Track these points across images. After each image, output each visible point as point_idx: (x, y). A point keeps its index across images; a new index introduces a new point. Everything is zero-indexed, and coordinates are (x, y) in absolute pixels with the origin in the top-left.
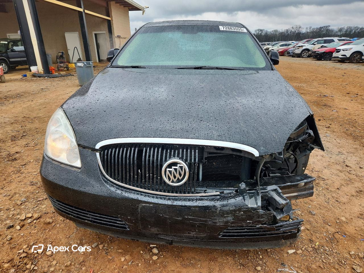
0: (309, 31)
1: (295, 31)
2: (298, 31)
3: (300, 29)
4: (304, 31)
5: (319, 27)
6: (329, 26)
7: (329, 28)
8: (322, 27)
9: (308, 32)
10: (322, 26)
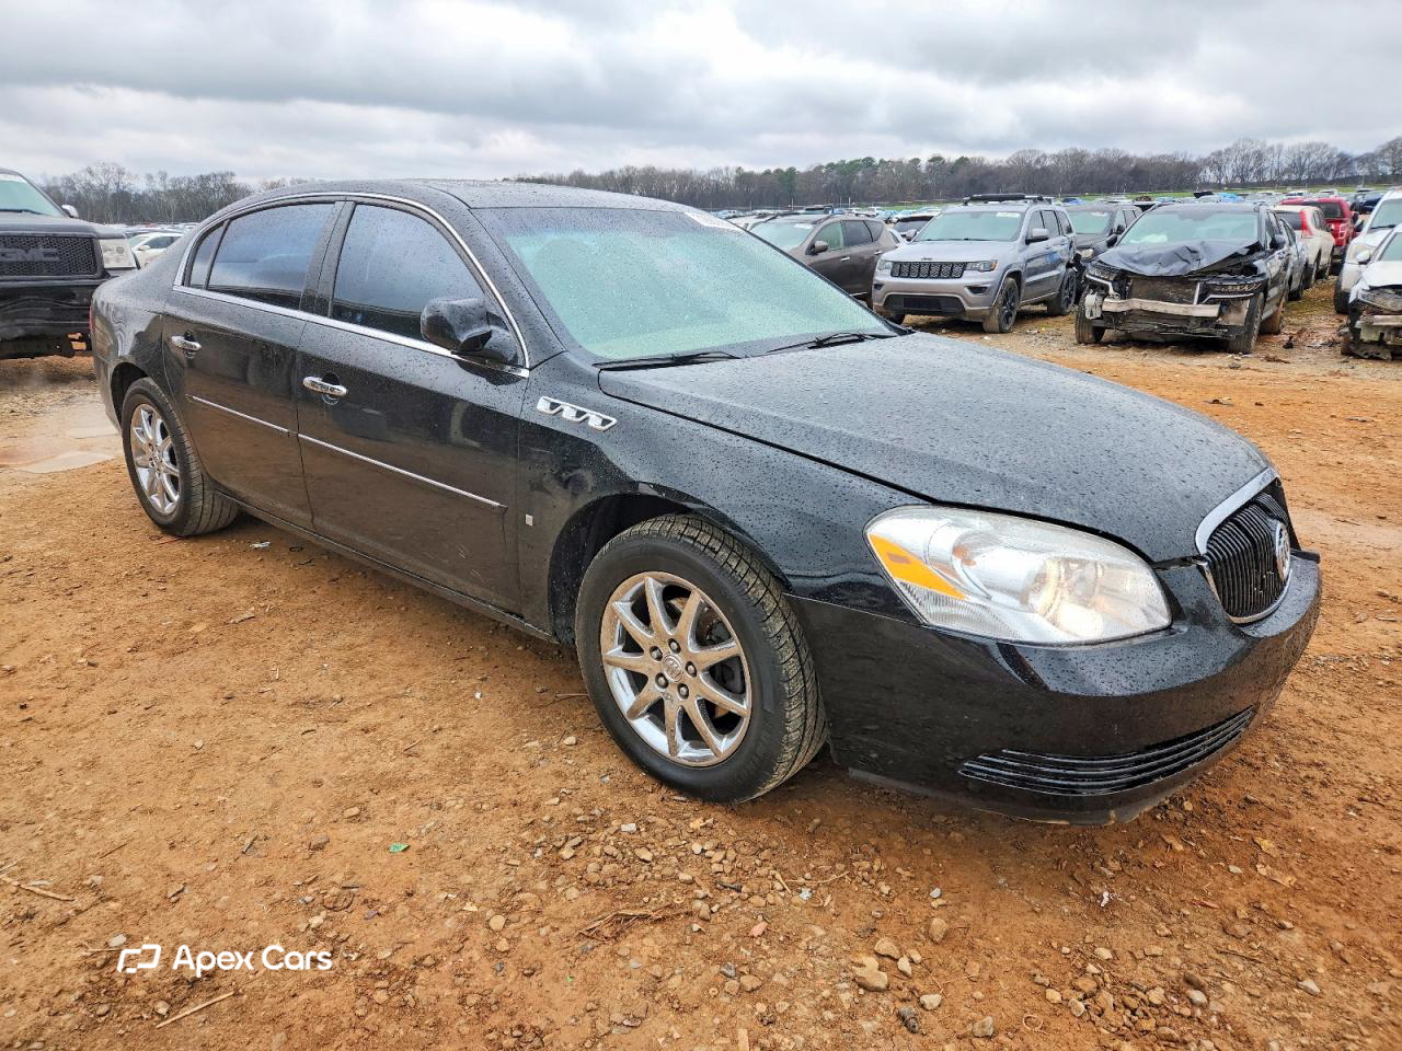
0: (159, 187)
1: (106, 186)
2: (117, 184)
3: (125, 181)
4: (139, 186)
5: (194, 175)
6: (232, 175)
7: (233, 182)
8: (208, 178)
9: (158, 193)
10: (205, 173)
